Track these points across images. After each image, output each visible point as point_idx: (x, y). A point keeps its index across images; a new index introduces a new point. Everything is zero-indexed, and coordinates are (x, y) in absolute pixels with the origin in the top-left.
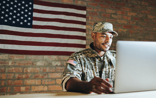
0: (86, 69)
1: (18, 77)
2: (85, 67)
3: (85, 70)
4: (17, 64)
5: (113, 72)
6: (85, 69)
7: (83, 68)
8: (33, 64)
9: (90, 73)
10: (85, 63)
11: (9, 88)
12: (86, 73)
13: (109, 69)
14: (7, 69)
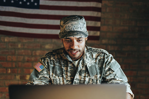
0: (54, 75)
1: (28, 60)
2: (53, 73)
3: (52, 77)
4: (25, 47)
5: (91, 82)
6: (52, 75)
7: (51, 74)
8: (41, 47)
9: (58, 80)
10: (53, 68)
11: (19, 70)
12: (52, 80)
13: (85, 77)
14: (17, 52)
